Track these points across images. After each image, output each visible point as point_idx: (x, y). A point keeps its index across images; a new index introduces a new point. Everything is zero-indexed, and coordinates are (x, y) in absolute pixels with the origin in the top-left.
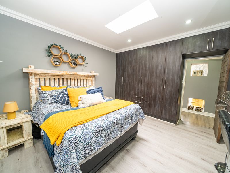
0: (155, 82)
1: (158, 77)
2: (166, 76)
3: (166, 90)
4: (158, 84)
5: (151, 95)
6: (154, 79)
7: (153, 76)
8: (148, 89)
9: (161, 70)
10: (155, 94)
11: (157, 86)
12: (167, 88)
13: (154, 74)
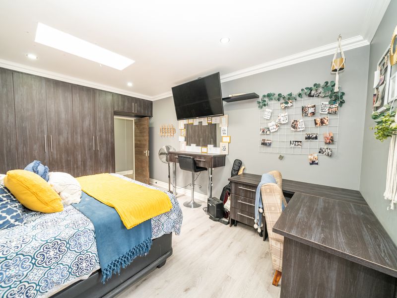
0: (81, 143)
1: (86, 136)
2: (98, 134)
3: (99, 153)
4: (86, 146)
5: (77, 164)
6: (79, 138)
7: (76, 133)
8: (68, 155)
9: (90, 125)
10: (84, 162)
11: (86, 150)
12: (101, 150)
13: (79, 130)
